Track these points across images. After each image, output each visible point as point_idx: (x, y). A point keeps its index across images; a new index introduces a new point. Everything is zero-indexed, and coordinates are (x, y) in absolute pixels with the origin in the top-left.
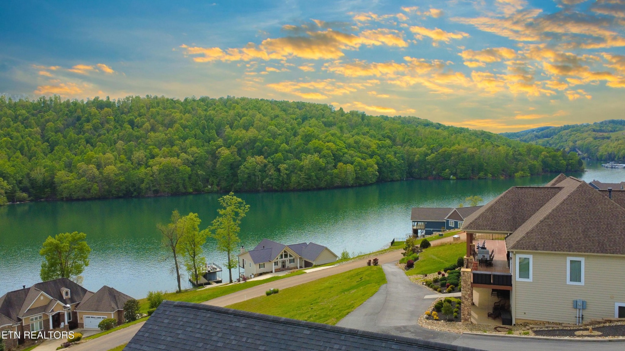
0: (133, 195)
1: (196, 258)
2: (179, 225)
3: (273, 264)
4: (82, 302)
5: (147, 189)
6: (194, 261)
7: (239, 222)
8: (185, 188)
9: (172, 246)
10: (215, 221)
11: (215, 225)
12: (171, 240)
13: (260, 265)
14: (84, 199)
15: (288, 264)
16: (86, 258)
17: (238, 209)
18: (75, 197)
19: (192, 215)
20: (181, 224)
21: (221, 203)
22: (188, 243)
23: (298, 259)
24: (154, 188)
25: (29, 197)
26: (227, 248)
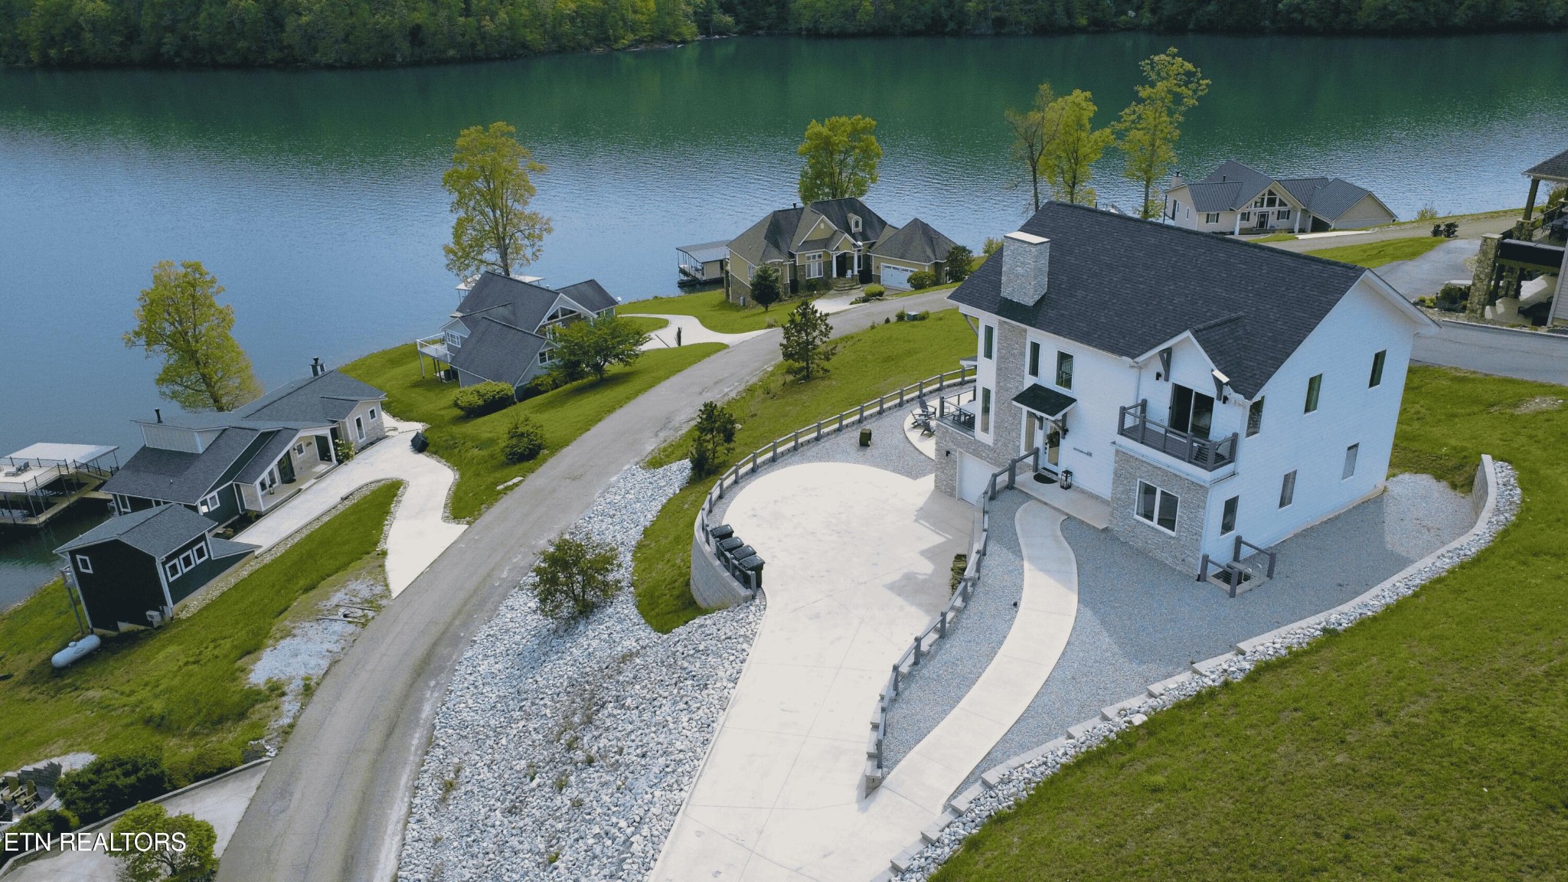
0: (947, 30)
1: (1077, 188)
2: (1050, 115)
3: (1239, 217)
4: (880, 241)
5: (979, 14)
6: (1072, 194)
7: (1181, 119)
8: (1069, 14)
9: (1032, 159)
10: (1127, 111)
11: (1125, 121)
12: (1031, 147)
13: (1208, 215)
14: (843, 35)
15: (1272, 221)
16: (872, 167)
17: (1183, 88)
18: (824, 28)
19: (1079, 96)
20: (1053, 114)
21: (1145, 71)
22: (1063, 155)
23: (1299, 213)
24: (998, 14)
25: (737, 23)
26: (1146, 173)
